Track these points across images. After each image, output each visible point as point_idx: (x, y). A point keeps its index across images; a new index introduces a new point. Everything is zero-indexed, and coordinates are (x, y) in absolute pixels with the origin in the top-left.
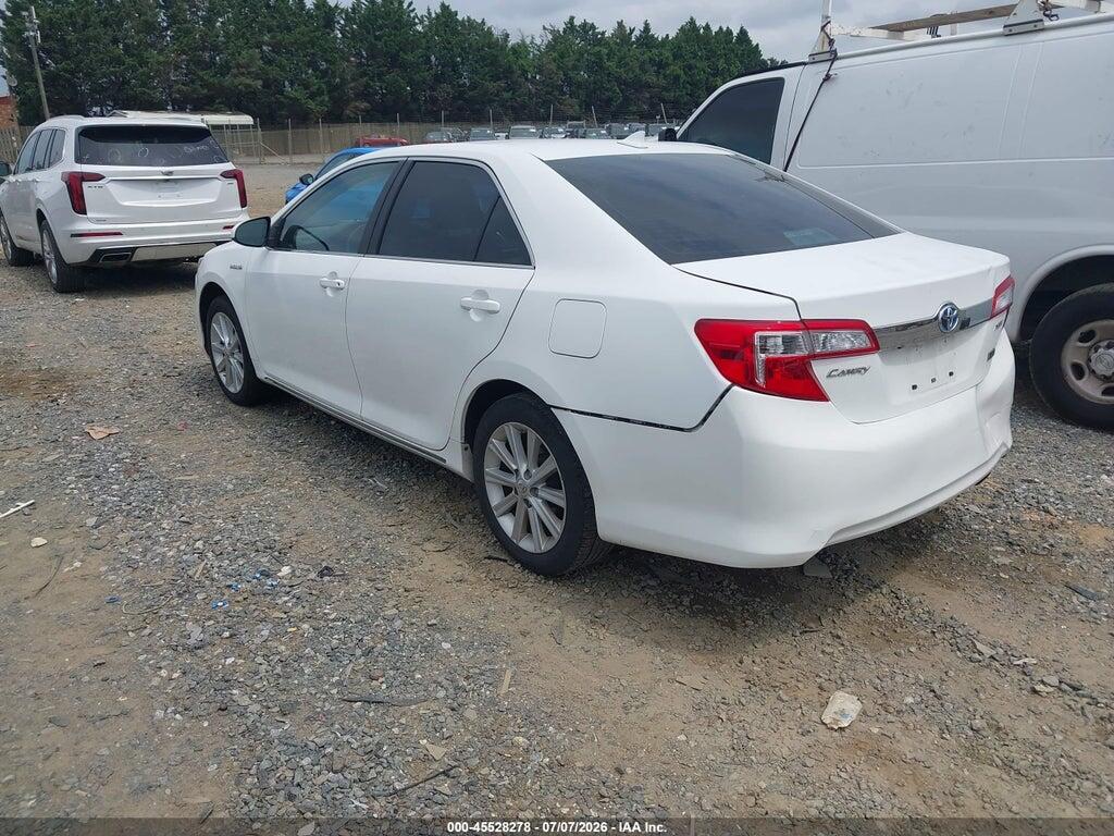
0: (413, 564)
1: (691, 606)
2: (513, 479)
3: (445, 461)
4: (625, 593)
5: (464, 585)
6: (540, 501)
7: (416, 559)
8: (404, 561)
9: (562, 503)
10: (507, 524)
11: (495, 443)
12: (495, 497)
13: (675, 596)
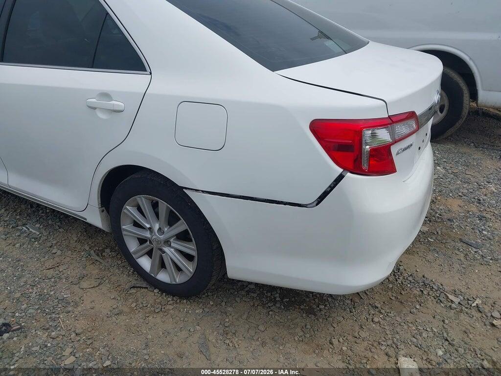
0: (76, 305)
1: (282, 300)
2: (147, 235)
3: (86, 219)
4: (238, 299)
5: (122, 317)
6: (172, 250)
7: (78, 299)
8: (69, 303)
9: (194, 253)
10: (145, 263)
11: (129, 209)
12: (132, 246)
13: (269, 294)
